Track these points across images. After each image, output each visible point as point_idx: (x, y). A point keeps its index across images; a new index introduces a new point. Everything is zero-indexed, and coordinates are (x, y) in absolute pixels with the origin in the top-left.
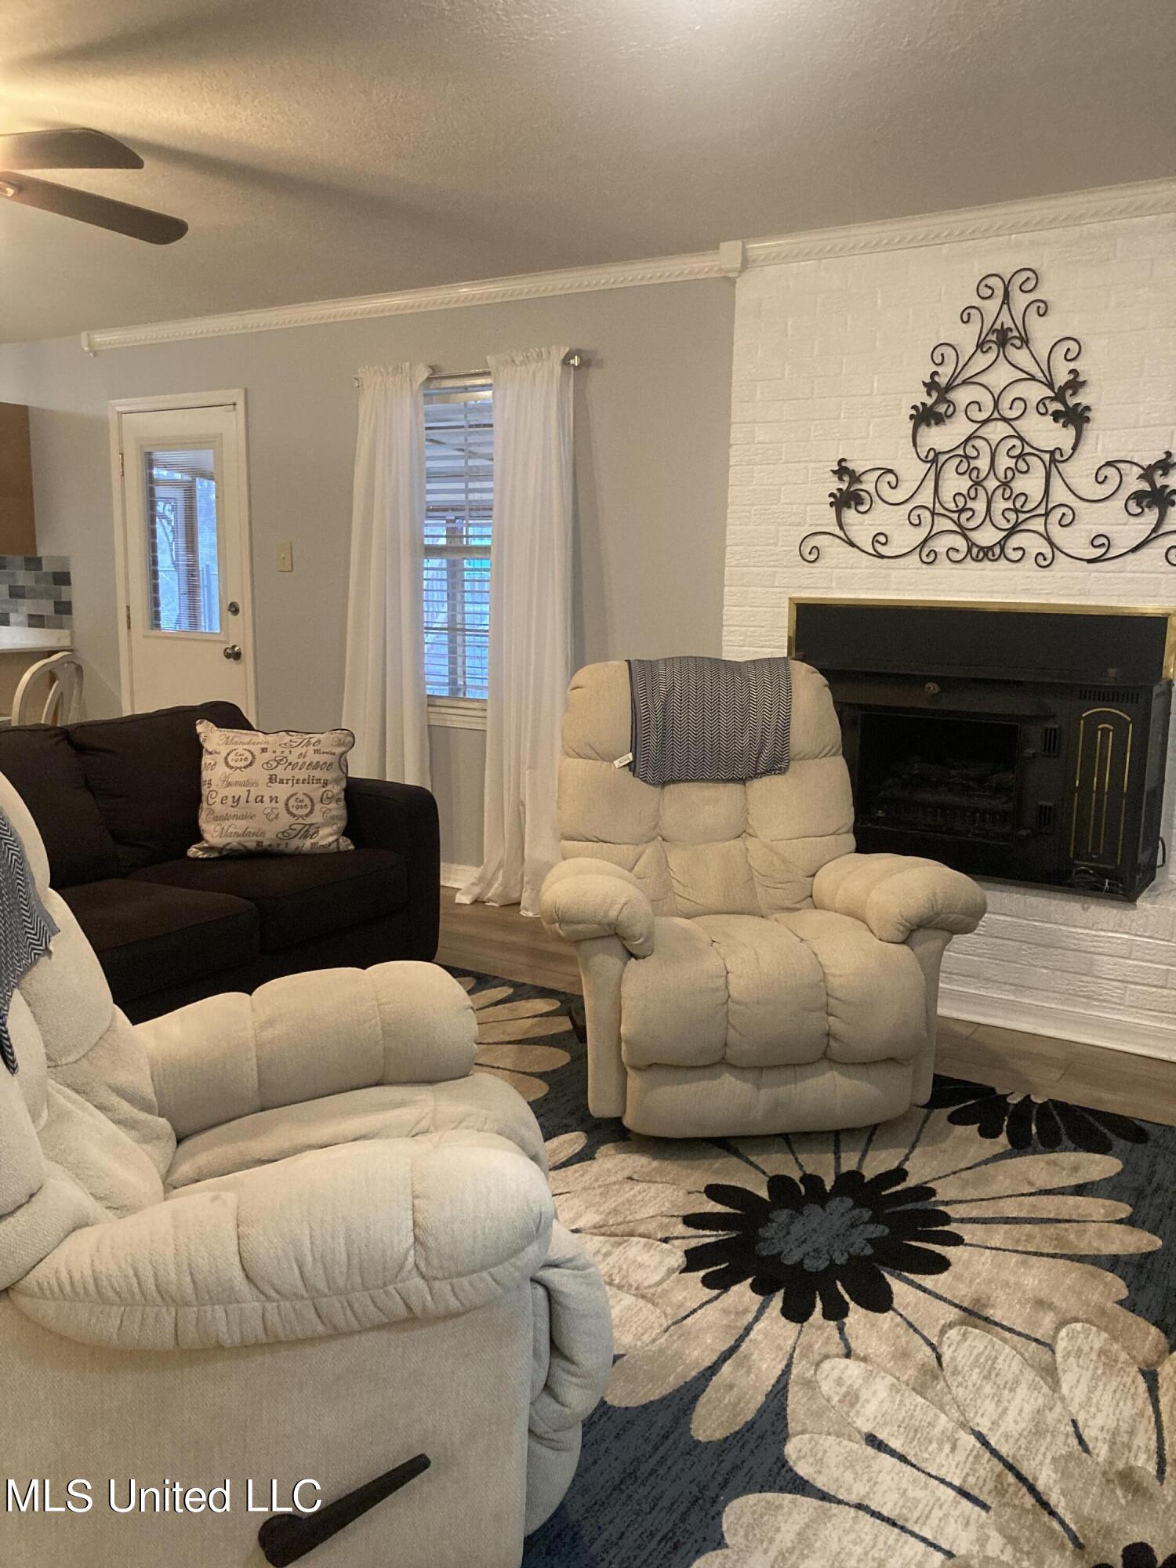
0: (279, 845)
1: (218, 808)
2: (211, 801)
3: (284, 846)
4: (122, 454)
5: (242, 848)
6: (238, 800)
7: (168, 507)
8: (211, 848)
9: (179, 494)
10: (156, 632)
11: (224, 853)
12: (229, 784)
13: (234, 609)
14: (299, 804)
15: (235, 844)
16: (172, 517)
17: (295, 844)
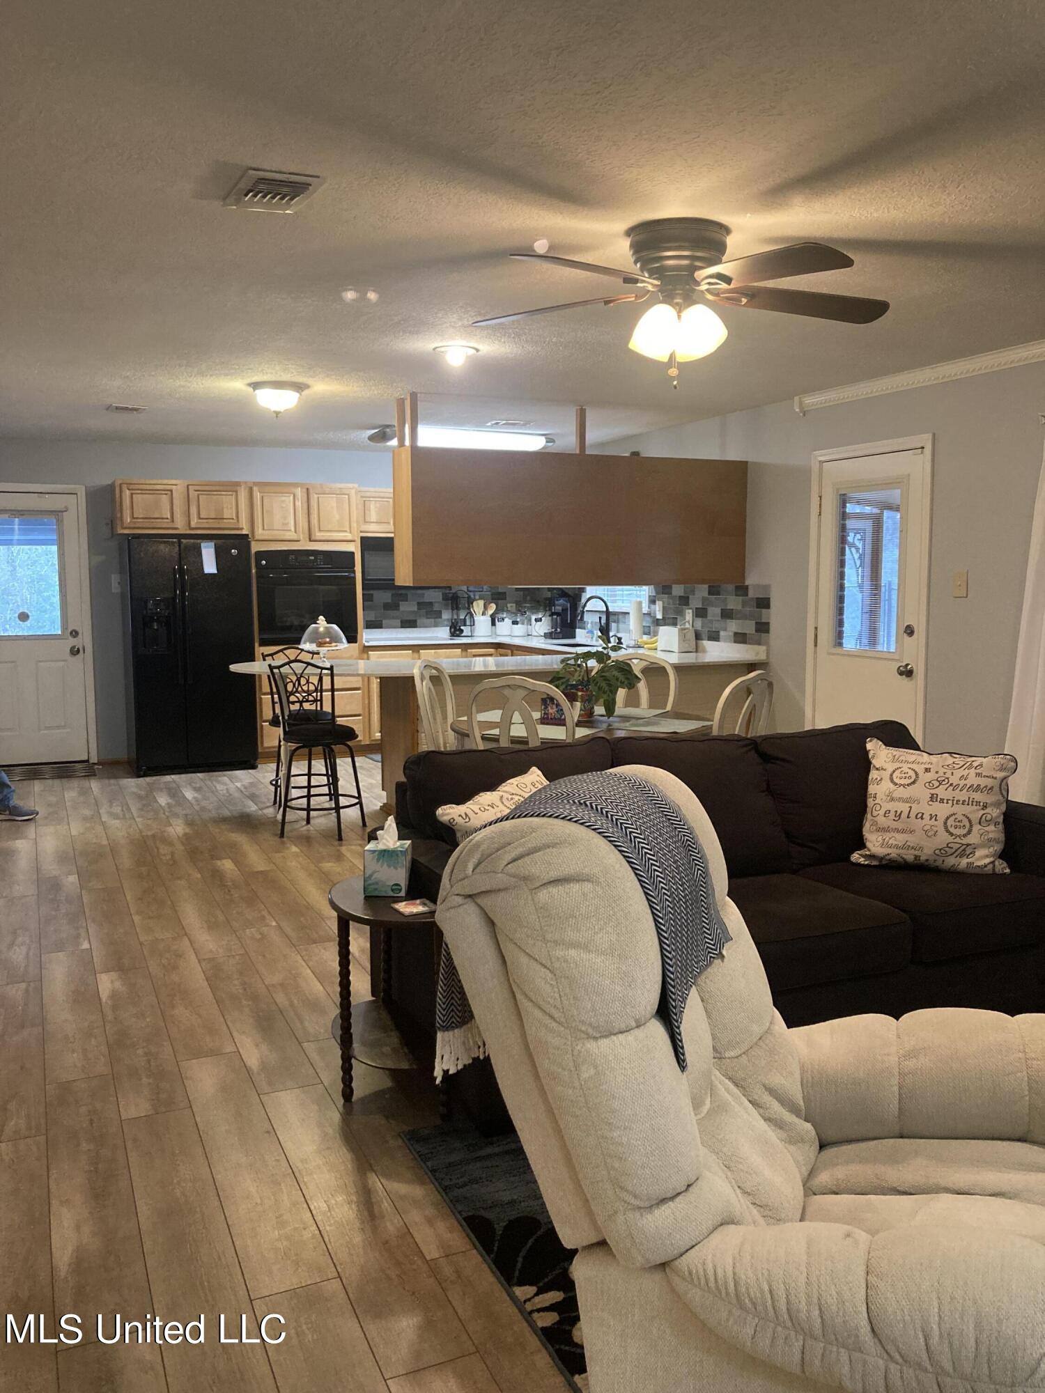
0: (935, 861)
1: (881, 820)
2: (875, 813)
3: (941, 862)
4: (820, 497)
5: (901, 860)
6: (900, 814)
7: (858, 536)
8: (872, 857)
9: (868, 525)
10: (838, 650)
11: (884, 862)
12: (892, 799)
13: (910, 631)
14: (957, 824)
15: (893, 855)
16: (860, 545)
17: (951, 861)
